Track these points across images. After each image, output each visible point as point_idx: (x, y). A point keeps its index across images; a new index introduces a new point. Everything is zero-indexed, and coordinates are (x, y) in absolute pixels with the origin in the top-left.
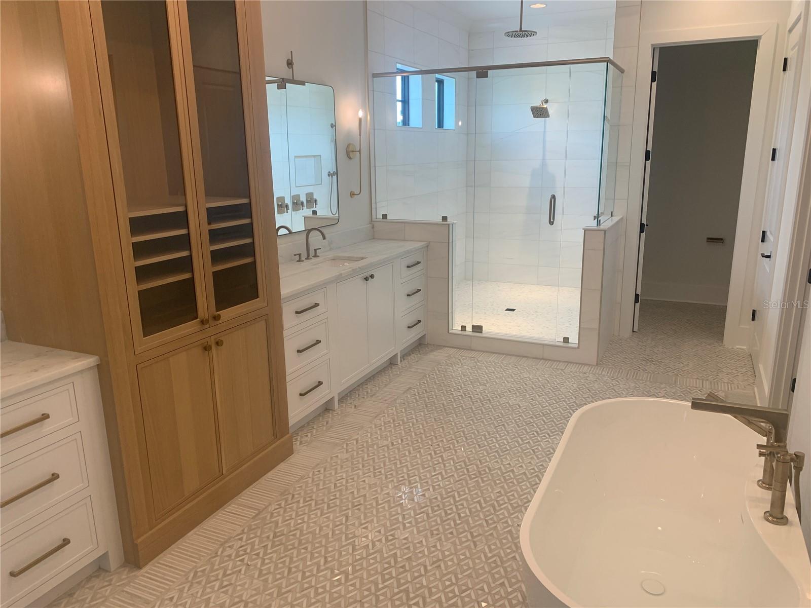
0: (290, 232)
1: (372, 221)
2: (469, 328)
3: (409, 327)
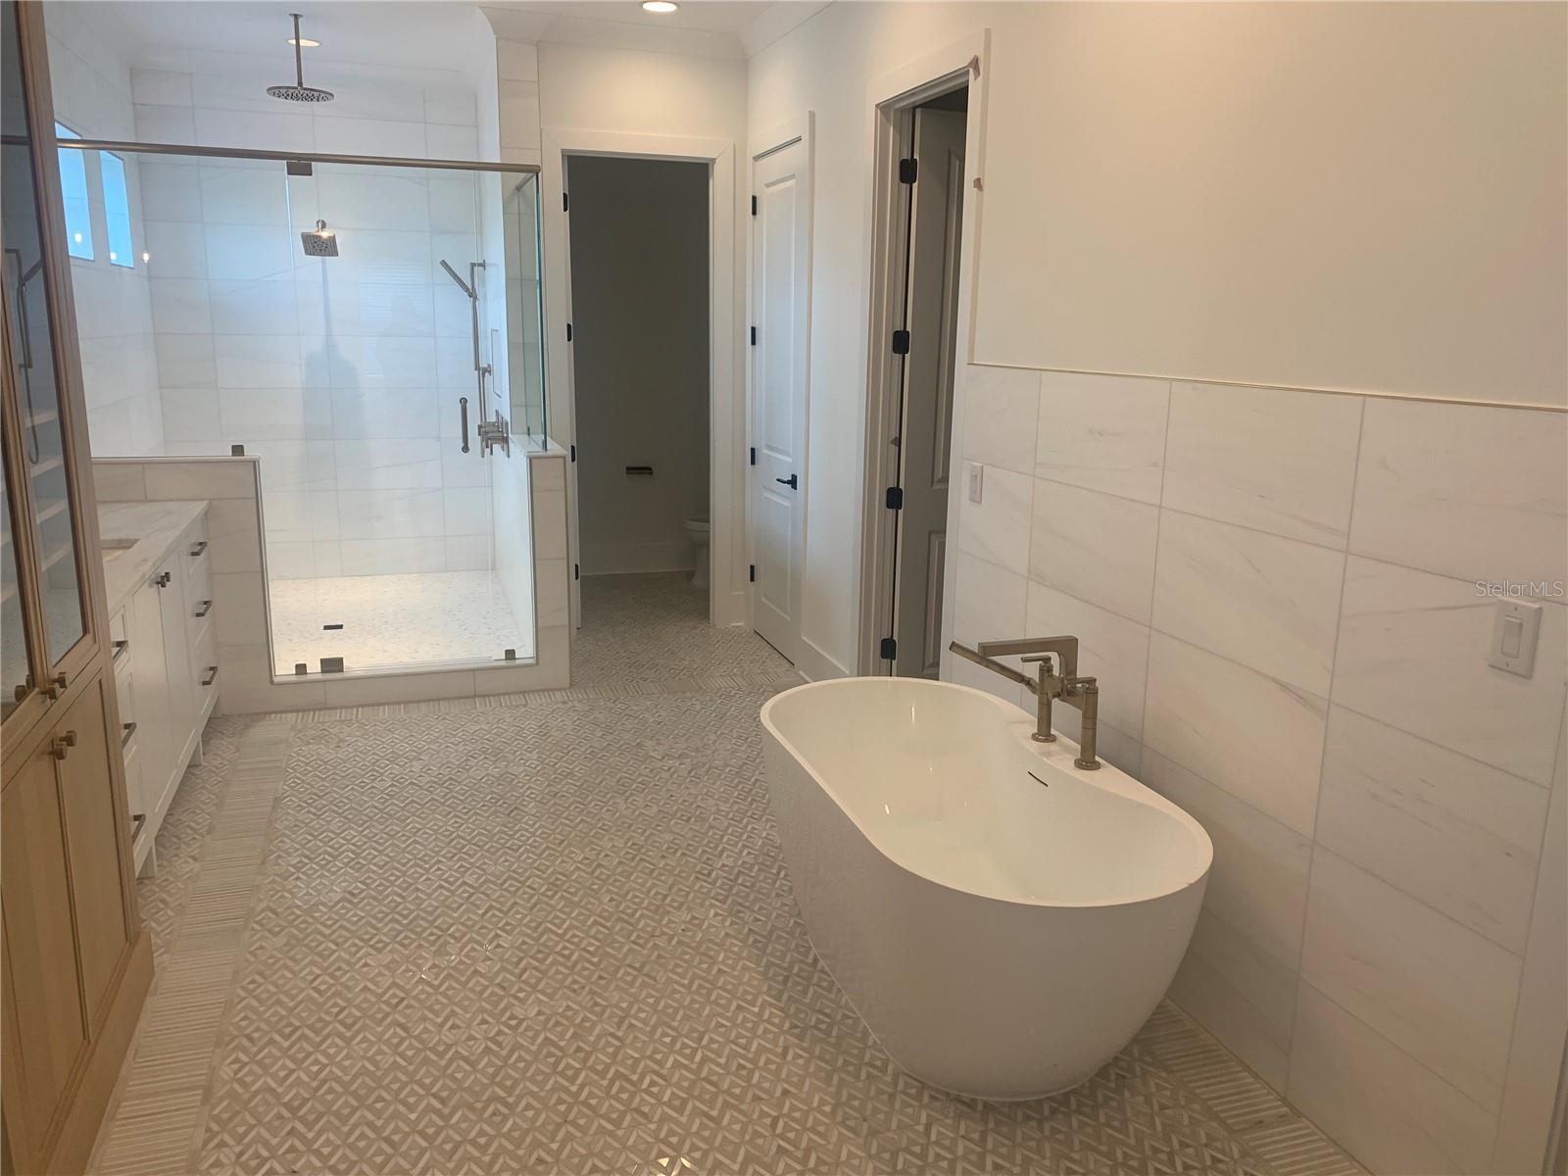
2: (314, 668)
3: (205, 683)
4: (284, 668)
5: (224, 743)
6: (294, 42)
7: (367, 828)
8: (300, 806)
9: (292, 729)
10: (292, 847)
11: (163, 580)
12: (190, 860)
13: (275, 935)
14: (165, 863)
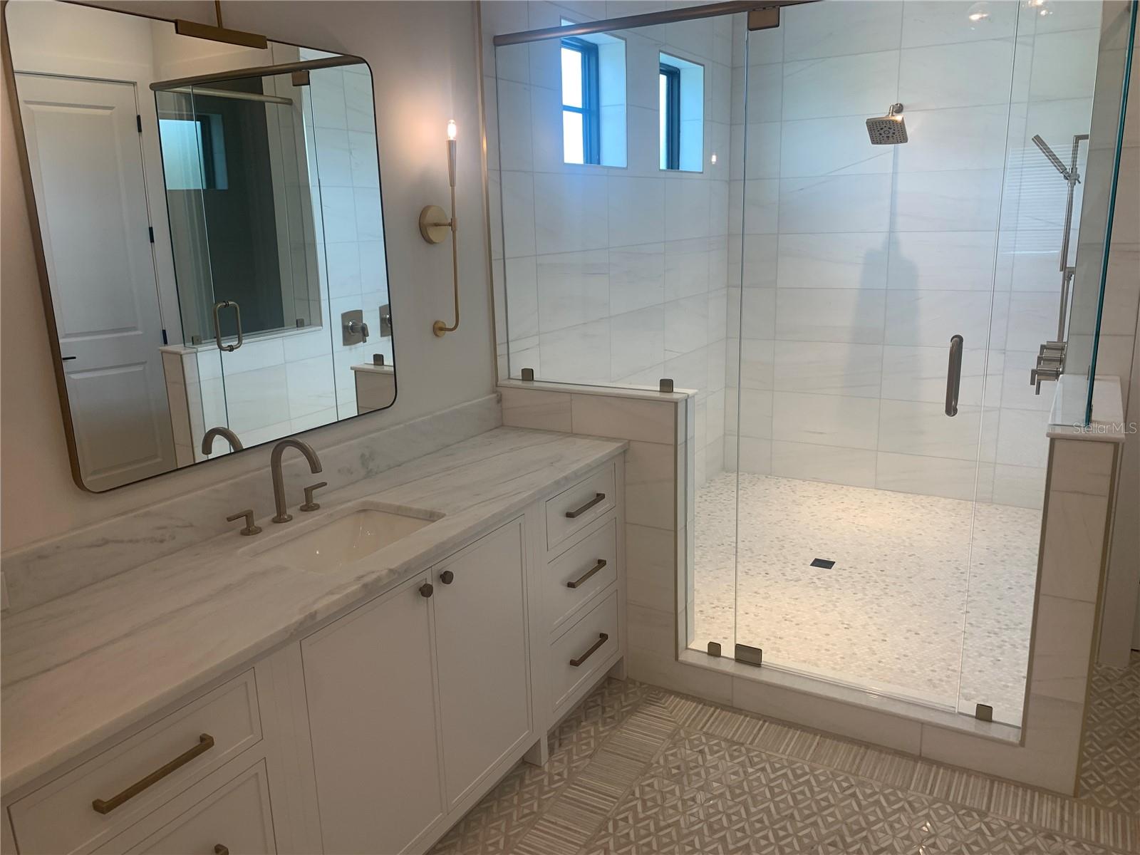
0: (238, 450)
1: (497, 386)
2: (729, 652)
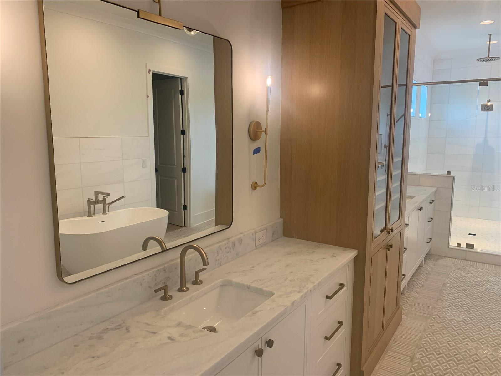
2: (463, 246)
3: (427, 242)
4: (453, 243)
5: (430, 262)
6: (488, 43)
7: (474, 302)
8: (452, 288)
9: (453, 263)
10: (448, 299)
11: (421, 209)
12: (416, 293)
13: (439, 323)
14: (409, 291)
